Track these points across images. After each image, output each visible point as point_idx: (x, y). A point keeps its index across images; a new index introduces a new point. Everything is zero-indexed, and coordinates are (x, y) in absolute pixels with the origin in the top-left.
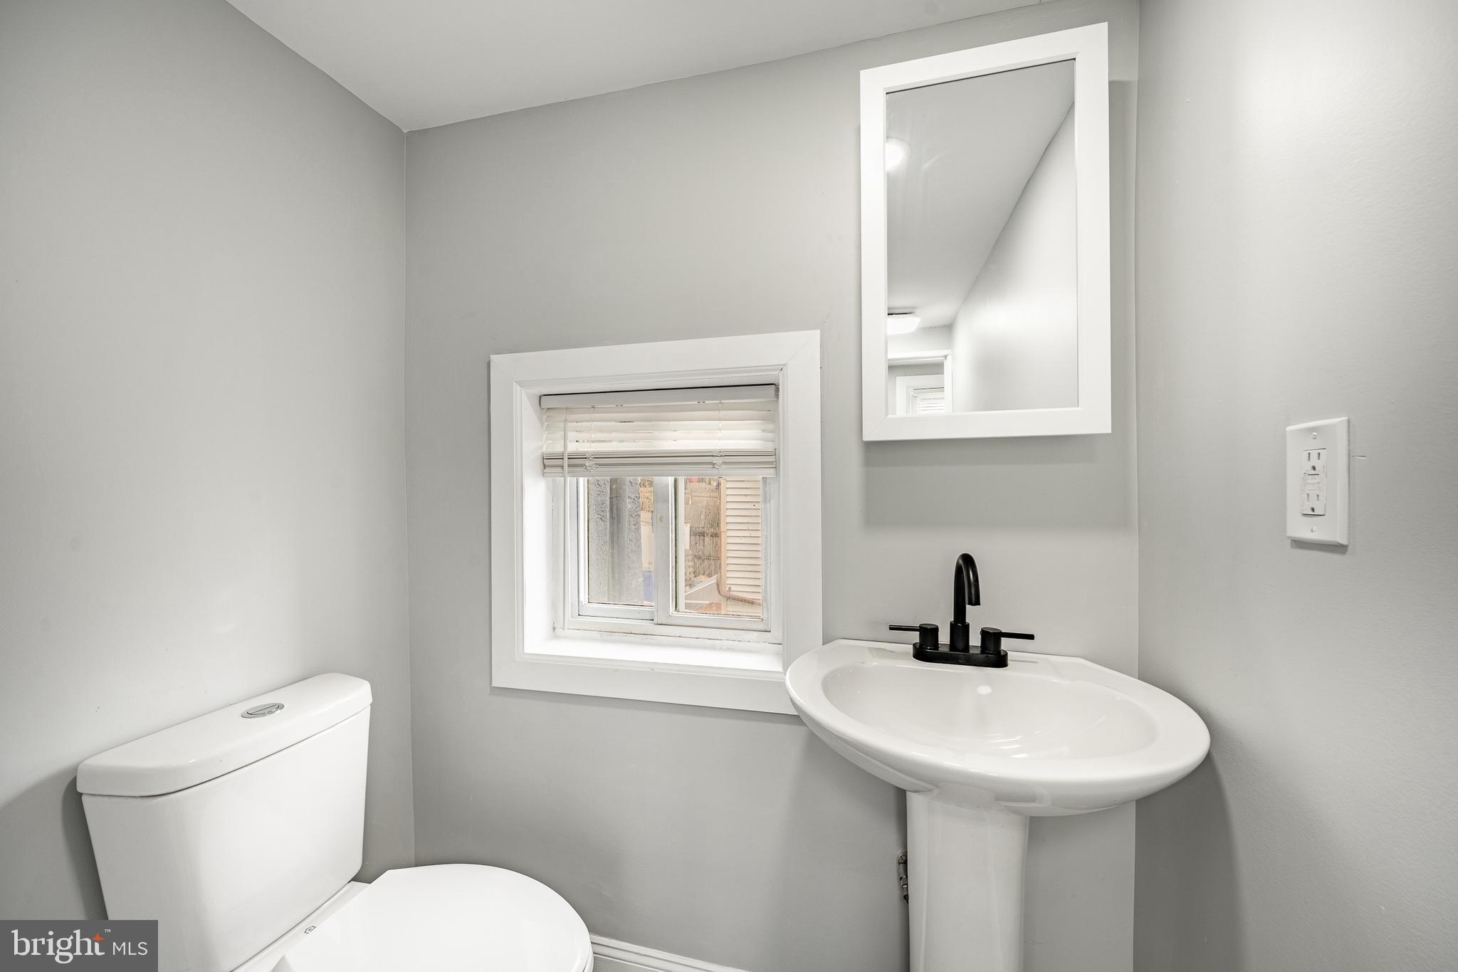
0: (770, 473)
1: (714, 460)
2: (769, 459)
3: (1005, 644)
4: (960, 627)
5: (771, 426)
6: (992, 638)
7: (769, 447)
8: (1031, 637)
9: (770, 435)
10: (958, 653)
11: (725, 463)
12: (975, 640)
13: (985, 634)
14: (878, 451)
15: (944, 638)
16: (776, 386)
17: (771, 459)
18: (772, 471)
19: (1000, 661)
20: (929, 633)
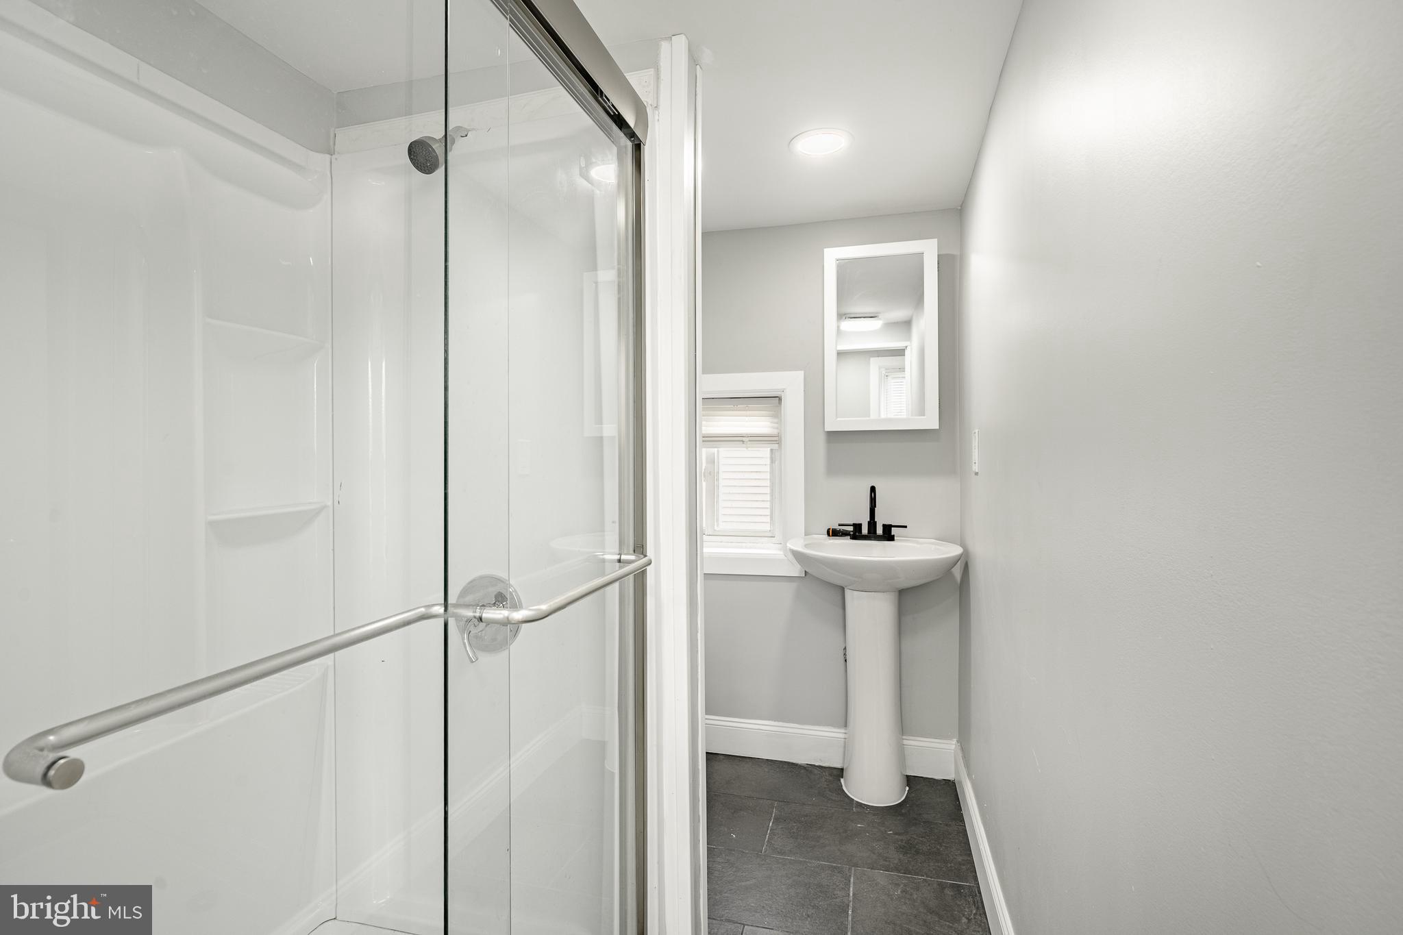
0: (775, 446)
1: (744, 439)
2: (775, 440)
3: (894, 531)
4: (872, 524)
5: (776, 420)
6: (888, 528)
7: (775, 432)
8: (906, 527)
9: (776, 425)
10: (872, 535)
11: (750, 441)
12: (880, 531)
13: (884, 526)
14: (833, 436)
15: (865, 531)
16: (780, 399)
17: (775, 439)
18: (777, 445)
19: (891, 538)
20: (858, 527)
